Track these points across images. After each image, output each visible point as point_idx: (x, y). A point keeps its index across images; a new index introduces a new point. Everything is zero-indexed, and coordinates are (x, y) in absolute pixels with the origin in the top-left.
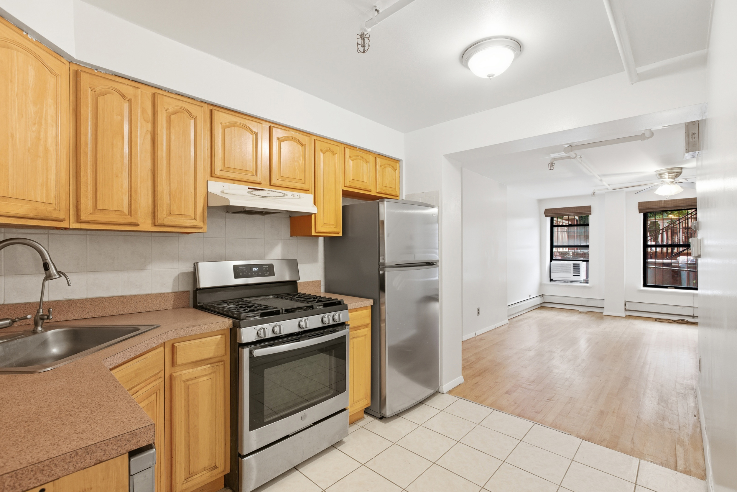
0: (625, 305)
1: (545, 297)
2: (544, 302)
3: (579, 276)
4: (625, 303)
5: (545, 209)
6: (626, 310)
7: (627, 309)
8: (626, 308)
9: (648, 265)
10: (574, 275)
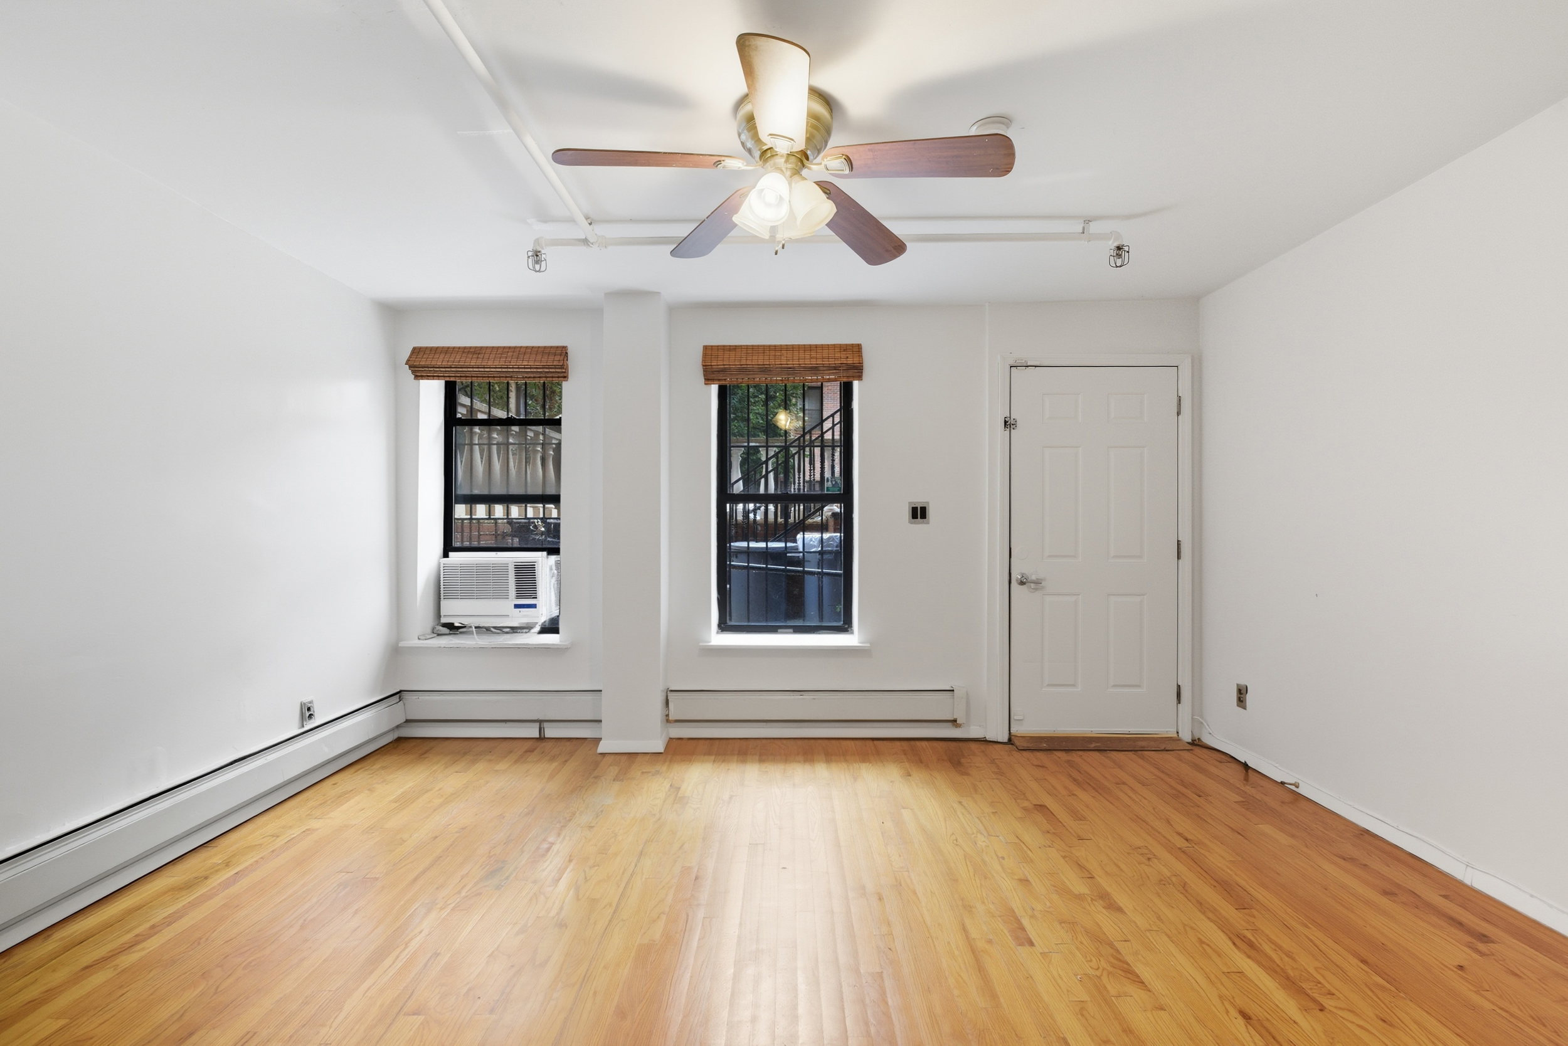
0: (667, 703)
1: (409, 698)
2: (407, 721)
3: (534, 606)
4: (667, 696)
5: (414, 349)
6: (667, 720)
7: (671, 718)
8: (667, 715)
9: (730, 562)
10: (517, 606)
